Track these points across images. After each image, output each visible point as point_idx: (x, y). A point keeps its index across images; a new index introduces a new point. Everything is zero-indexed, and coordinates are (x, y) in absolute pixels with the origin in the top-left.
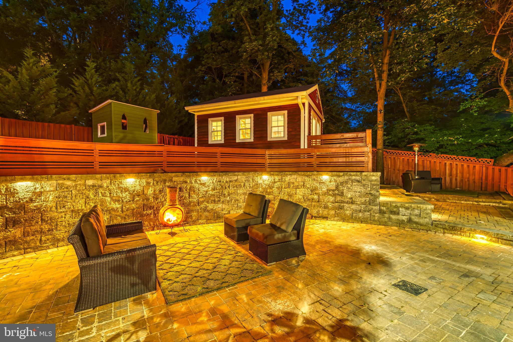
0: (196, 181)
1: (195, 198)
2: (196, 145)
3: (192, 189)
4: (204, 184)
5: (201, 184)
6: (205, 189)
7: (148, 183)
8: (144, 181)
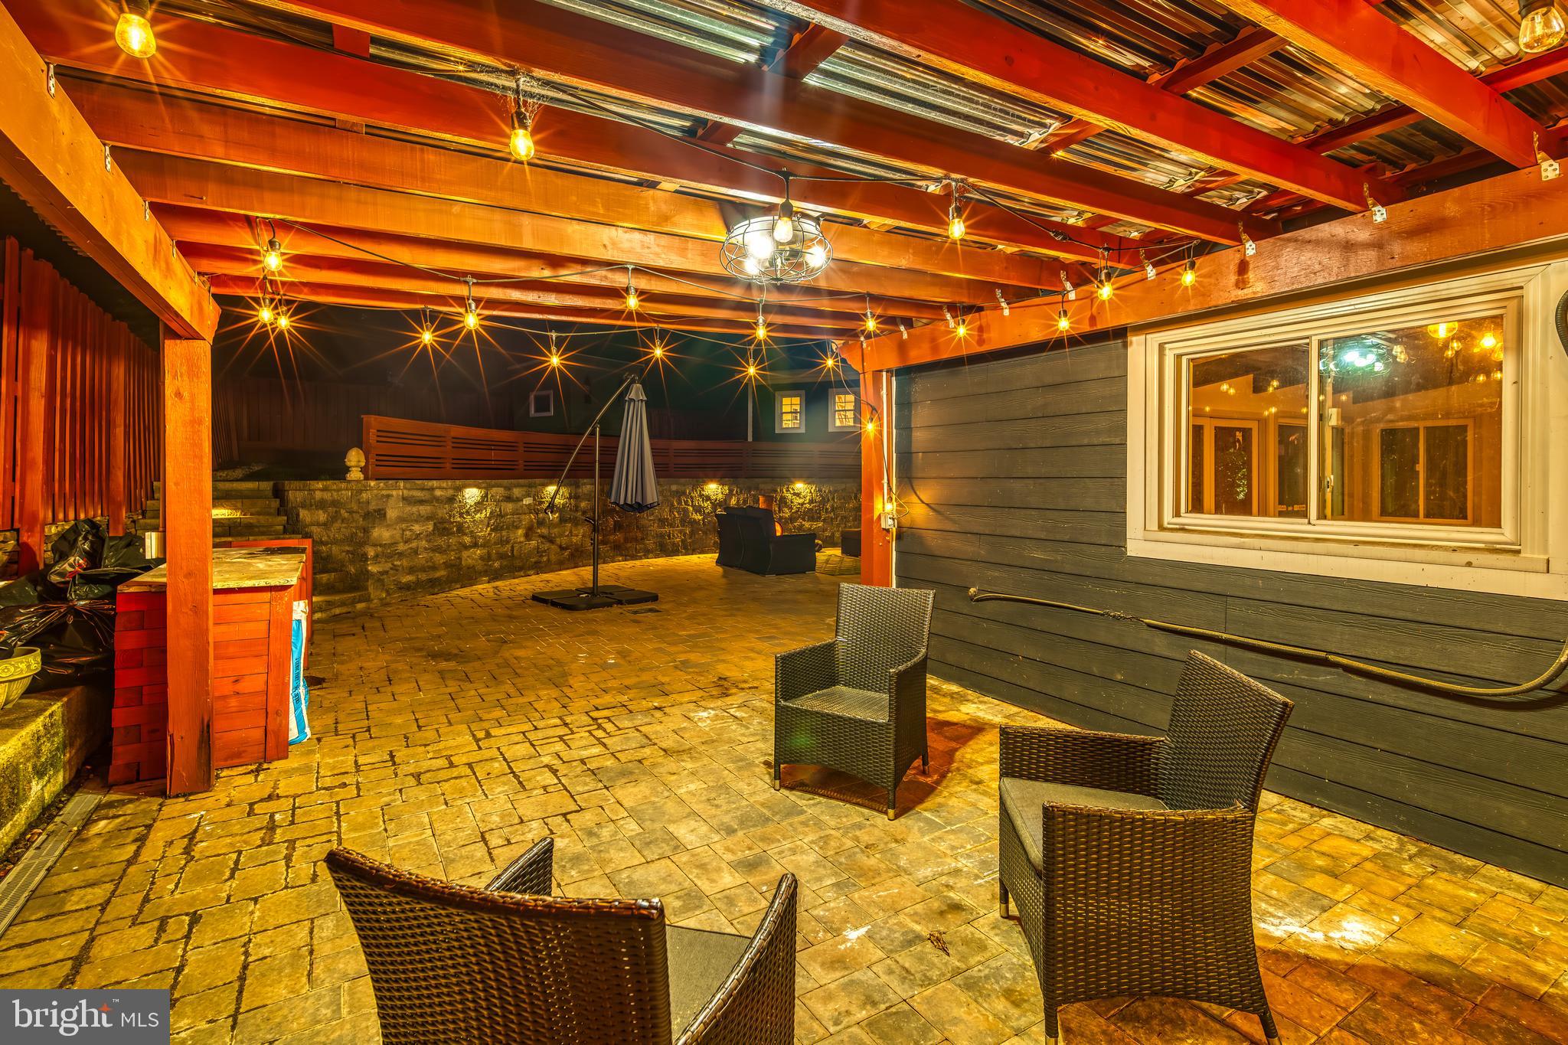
0: (788, 491)
1: (786, 513)
2: (750, 439)
3: (783, 500)
4: (798, 495)
5: (794, 494)
6: (801, 501)
7: (731, 491)
8: (726, 488)
